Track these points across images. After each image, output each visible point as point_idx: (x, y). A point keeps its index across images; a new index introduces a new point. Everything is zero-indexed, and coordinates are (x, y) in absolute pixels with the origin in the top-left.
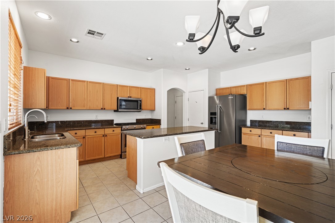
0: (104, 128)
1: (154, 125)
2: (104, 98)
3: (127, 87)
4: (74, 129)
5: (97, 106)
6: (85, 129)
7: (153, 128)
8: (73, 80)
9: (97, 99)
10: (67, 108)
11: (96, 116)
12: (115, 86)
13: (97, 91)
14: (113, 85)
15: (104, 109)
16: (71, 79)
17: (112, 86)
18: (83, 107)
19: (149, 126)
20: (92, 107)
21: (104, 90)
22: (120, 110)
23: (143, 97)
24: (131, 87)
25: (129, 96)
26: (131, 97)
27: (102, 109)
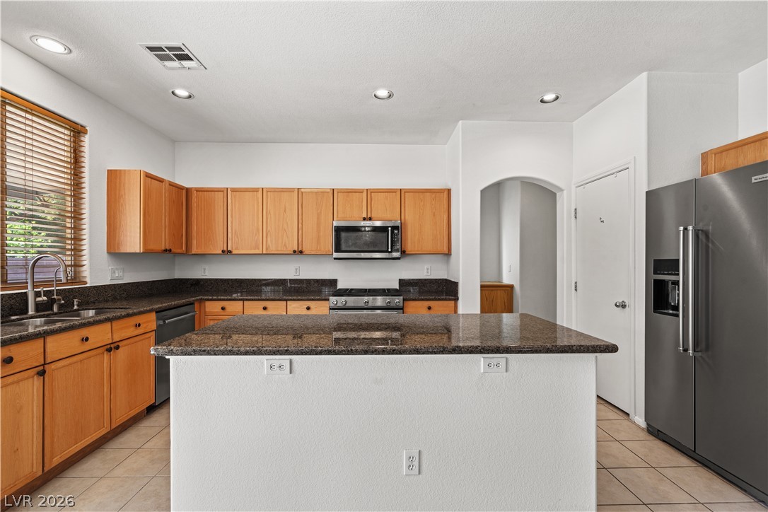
0: (287, 300)
1: (432, 300)
2: (300, 225)
3: (360, 191)
4: (219, 298)
5: (285, 245)
6: (243, 300)
7: (429, 308)
8: (234, 190)
9: (285, 230)
10: (223, 251)
11: (296, 269)
12: (328, 192)
13: (285, 211)
14: (322, 192)
15: (301, 252)
16: (231, 188)
17: (319, 194)
18: (255, 249)
19: (417, 302)
20: (273, 250)
21: (300, 206)
22: (336, 255)
23: (410, 217)
24: (370, 192)
25: (365, 216)
26: (370, 219)
27: (295, 252)
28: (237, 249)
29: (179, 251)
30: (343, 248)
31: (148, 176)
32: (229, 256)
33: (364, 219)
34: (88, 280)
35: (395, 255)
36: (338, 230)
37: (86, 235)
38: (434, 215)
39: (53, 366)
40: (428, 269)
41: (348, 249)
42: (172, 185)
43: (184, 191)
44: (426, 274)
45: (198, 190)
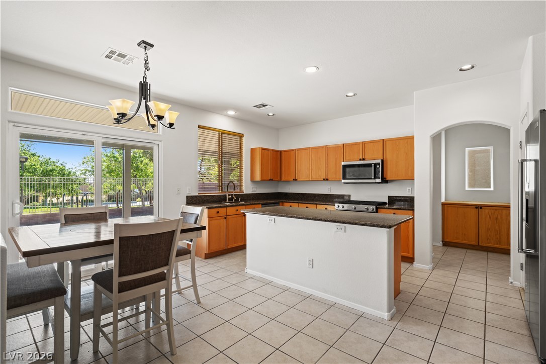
1: (396, 209)
2: (327, 165)
3: (359, 144)
4: (289, 201)
5: (320, 176)
6: (298, 203)
7: (394, 214)
9: (320, 168)
10: (294, 179)
11: (329, 189)
12: (341, 146)
13: (320, 158)
14: (338, 146)
15: (327, 179)
18: (306, 178)
19: (386, 210)
20: (314, 178)
21: (327, 155)
22: (343, 181)
23: (389, 157)
24: (364, 144)
25: (361, 158)
26: (364, 159)
27: (324, 179)
28: (299, 178)
29: (277, 180)
30: (347, 177)
31: (263, 149)
32: (296, 182)
33: (360, 160)
34: (244, 191)
35: (379, 180)
36: (345, 167)
37: (244, 174)
38: (406, 154)
39: (228, 217)
40: (409, 190)
41: (350, 178)
42: (273, 151)
43: (279, 153)
44: (407, 193)
45: (285, 151)
